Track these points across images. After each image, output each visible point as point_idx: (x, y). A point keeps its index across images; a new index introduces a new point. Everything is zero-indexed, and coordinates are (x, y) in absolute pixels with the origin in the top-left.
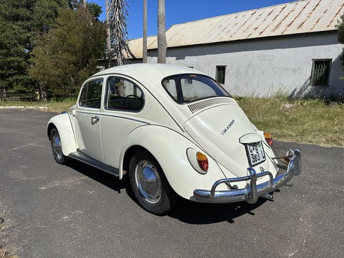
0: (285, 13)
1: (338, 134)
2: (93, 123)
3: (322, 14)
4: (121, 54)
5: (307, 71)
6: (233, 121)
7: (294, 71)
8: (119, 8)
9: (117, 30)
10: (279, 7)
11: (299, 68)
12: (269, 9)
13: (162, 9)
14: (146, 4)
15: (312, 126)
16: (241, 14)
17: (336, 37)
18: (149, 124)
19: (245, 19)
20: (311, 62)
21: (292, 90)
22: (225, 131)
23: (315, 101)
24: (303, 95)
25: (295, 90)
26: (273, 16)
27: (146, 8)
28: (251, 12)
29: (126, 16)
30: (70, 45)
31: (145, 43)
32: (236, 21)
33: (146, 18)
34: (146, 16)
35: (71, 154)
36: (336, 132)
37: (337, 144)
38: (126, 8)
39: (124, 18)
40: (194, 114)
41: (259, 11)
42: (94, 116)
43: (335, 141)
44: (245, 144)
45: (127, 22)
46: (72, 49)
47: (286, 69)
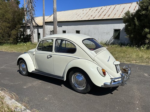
0: (102, 10)
1: (129, 58)
2: (48, 58)
3: (116, 12)
4: (33, 24)
5: (112, 34)
6: (110, 57)
7: (107, 33)
8: (31, 3)
9: (30, 13)
10: (100, 8)
11: (109, 32)
12: (96, 8)
13: (55, 6)
14: (44, 2)
15: (119, 55)
16: (85, 9)
17: (122, 21)
18: (79, 58)
19: (87, 12)
20: (113, 30)
21: (106, 41)
22: (108, 60)
23: (117, 45)
24: (110, 43)
25: (107, 41)
26: (98, 11)
27: (44, 4)
28: (89, 9)
29: (35, 7)
30: (6, 18)
31: (44, 19)
32: (83, 12)
33: (44, 8)
34: (44, 7)
35: (33, 71)
36: (128, 58)
37: (130, 62)
38: (35, 3)
39: (33, 7)
40: (97, 54)
41: (92, 9)
42: (49, 55)
43: (129, 61)
44: (115, 65)
45: (35, 10)
46: (7, 20)
47: (104, 33)
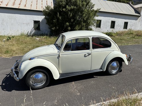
3: (31, 3)
11: (29, 23)
18: (114, 51)
20: (33, 21)
24: (32, 34)
25: (28, 32)
47: (23, 23)
